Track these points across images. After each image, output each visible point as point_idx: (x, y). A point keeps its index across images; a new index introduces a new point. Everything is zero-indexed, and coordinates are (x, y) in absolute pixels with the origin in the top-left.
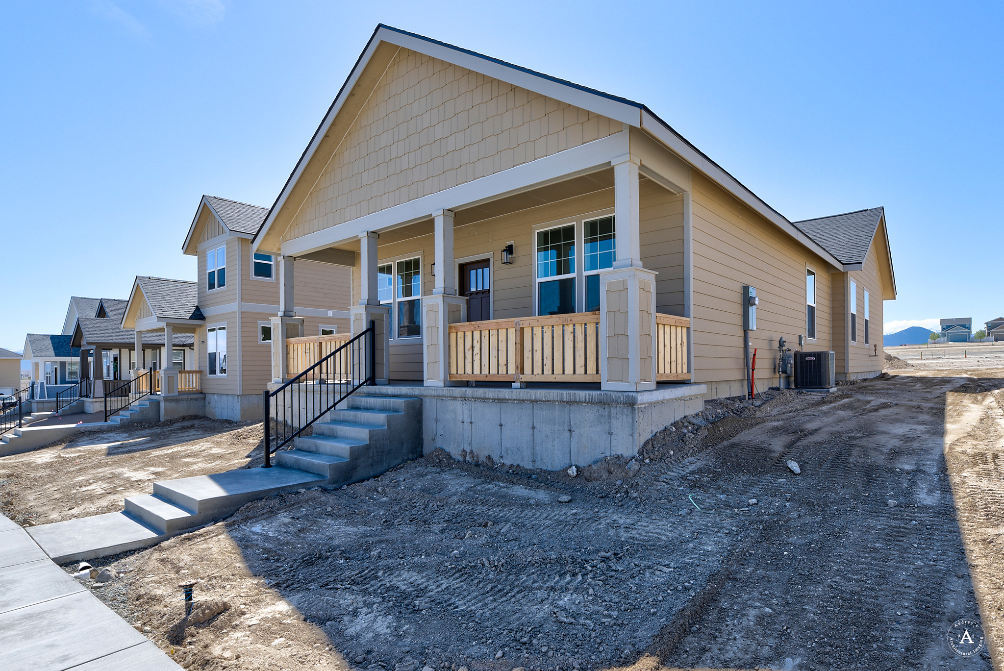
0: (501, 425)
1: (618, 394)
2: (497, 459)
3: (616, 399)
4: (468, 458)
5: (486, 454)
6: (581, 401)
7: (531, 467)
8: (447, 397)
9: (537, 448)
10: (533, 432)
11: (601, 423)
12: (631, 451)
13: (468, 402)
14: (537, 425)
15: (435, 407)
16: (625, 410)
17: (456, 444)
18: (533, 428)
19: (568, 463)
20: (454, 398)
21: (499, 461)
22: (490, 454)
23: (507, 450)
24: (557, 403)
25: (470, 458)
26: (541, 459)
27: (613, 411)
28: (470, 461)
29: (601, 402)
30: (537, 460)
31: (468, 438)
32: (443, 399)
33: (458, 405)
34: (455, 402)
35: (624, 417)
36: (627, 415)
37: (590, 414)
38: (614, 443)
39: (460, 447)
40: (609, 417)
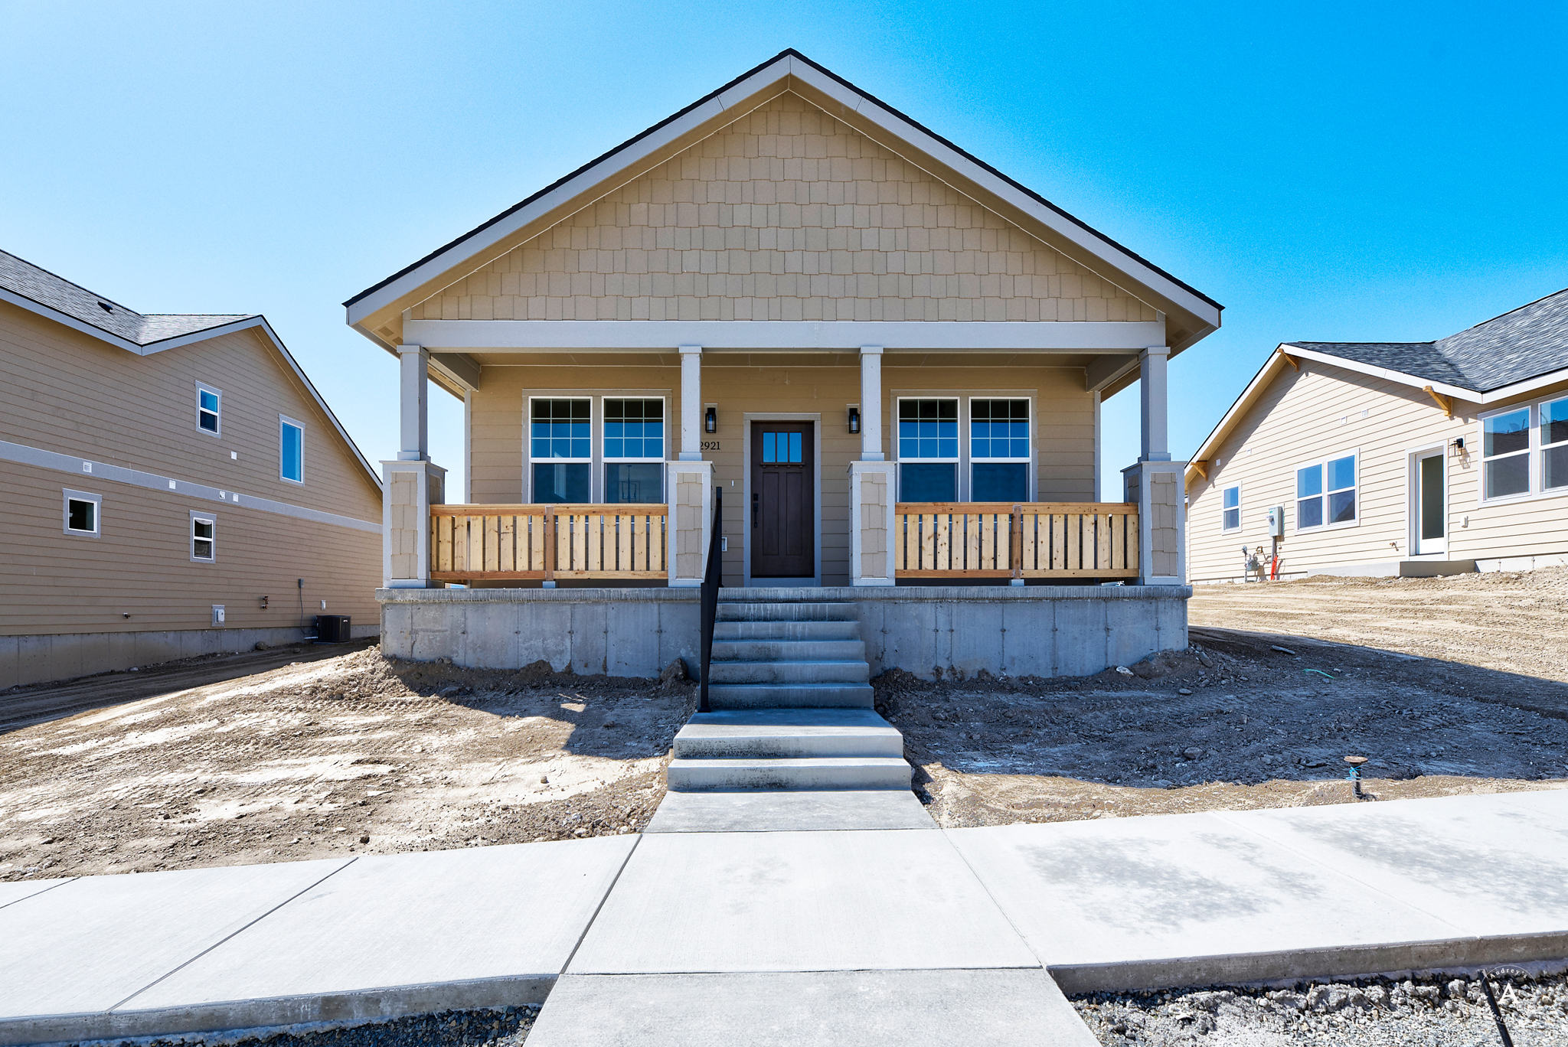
0: (1003, 630)
1: (1170, 588)
2: (995, 672)
3: (1169, 593)
4: (944, 677)
5: (978, 667)
6: (1125, 596)
7: (1051, 676)
8: (906, 599)
9: (1060, 653)
10: (1054, 635)
11: (1147, 619)
12: (1182, 645)
13: (945, 605)
14: (1061, 627)
15: (882, 614)
16: (1175, 605)
17: (923, 660)
18: (1055, 630)
19: (1103, 665)
20: (921, 600)
21: (999, 675)
22: (984, 667)
23: (1013, 659)
24: (1089, 600)
25: (949, 676)
26: (1066, 665)
27: (1161, 605)
28: (948, 679)
29: (1150, 597)
30: (1059, 667)
31: (946, 650)
32: (897, 602)
33: (928, 611)
34: (923, 605)
35: (1174, 611)
36: (1177, 609)
37: (1133, 610)
38: (1162, 638)
39: (930, 663)
40: (1157, 612)
